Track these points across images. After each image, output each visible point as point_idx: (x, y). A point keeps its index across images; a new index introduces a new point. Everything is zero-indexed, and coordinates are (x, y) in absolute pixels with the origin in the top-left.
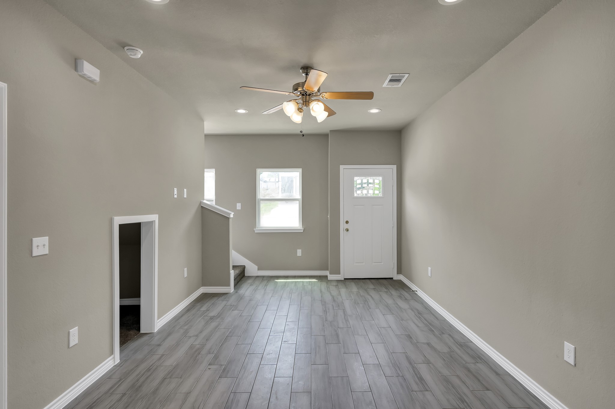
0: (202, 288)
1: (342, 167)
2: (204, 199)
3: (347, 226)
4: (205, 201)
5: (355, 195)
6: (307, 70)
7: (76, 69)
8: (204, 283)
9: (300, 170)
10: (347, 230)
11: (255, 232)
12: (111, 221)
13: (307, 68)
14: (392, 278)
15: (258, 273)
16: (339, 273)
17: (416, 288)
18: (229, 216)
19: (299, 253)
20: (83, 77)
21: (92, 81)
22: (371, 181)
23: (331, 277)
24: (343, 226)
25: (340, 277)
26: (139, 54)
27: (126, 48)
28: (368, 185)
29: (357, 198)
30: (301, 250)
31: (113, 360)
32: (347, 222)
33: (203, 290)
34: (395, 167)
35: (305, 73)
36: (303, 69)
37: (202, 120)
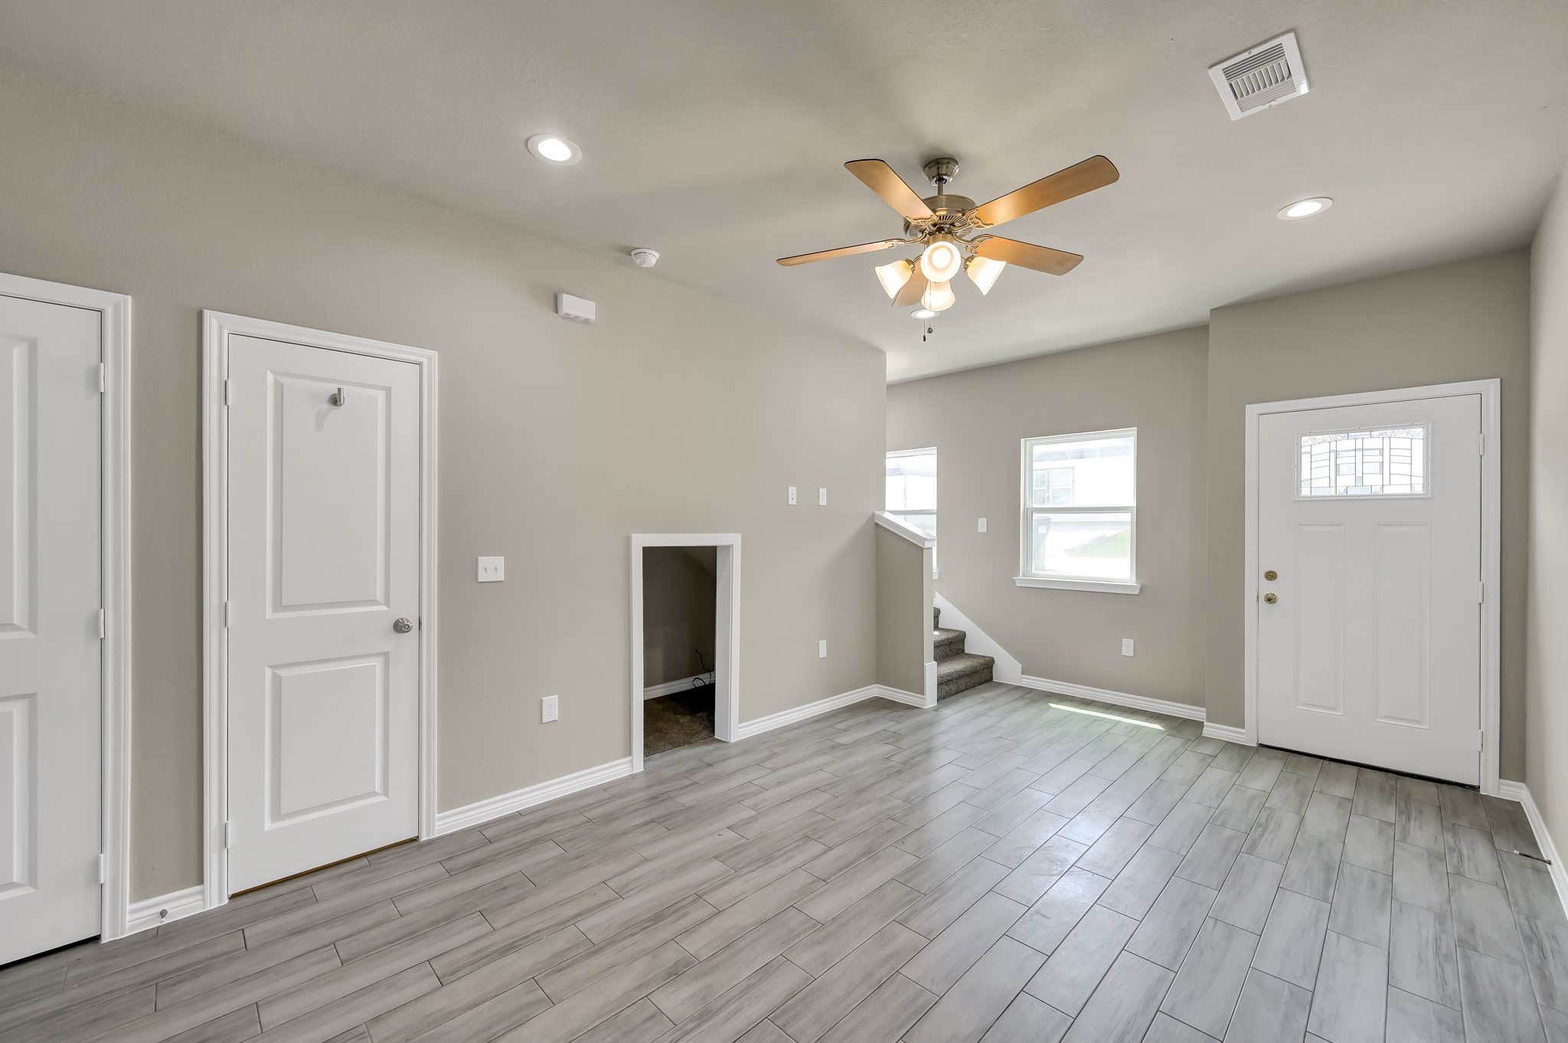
0: (877, 687)
1: (1252, 411)
2: (883, 509)
3: (1269, 587)
4: (887, 515)
6: (939, 168)
7: (556, 311)
8: (880, 679)
9: (1134, 431)
10: (1270, 600)
12: (628, 540)
13: (938, 163)
19: (1128, 647)
20: (567, 317)
21: (586, 321)
23: (1211, 730)
24: (1254, 585)
26: (652, 258)
27: (633, 253)
30: (1133, 640)
31: (630, 764)
32: (1271, 576)
33: (875, 691)
35: (933, 177)
37: (880, 353)
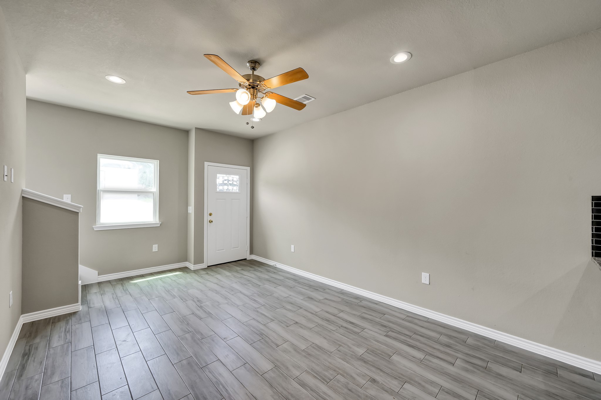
5: (218, 190)
11: (95, 230)
14: (246, 259)
15: (99, 278)
16: (203, 262)
17: (275, 263)
18: (78, 210)
22: (230, 178)
25: (204, 265)
28: (228, 182)
29: (219, 192)
34: (248, 169)
36: (252, 62)
